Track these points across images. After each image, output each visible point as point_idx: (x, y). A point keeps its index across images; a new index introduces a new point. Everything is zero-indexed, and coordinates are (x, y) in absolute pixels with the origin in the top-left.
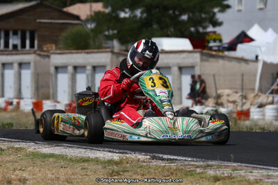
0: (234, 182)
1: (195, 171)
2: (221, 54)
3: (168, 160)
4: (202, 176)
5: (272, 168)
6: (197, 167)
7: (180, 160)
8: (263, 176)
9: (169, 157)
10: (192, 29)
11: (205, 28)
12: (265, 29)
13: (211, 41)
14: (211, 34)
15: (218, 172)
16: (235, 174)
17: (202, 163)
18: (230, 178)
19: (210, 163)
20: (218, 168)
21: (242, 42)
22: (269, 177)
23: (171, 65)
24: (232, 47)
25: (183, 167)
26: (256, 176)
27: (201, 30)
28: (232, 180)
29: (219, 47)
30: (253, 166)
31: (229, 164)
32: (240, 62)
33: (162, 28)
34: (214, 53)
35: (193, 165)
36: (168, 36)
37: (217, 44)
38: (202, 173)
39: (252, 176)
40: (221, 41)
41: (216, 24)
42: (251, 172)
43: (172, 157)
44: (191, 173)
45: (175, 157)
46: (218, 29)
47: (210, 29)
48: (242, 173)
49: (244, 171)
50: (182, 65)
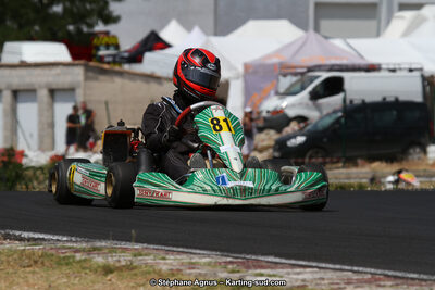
0: (136, 275)
1: (74, 257)
2: (117, 68)
3: (29, 240)
4: (85, 265)
5: (198, 251)
6: (77, 251)
7: (49, 240)
8: (182, 264)
9: (32, 235)
10: (71, 28)
11: (91, 26)
12: (189, 28)
13: (102, 48)
14: (102, 36)
15: (110, 259)
16: (137, 261)
17: (84, 245)
18: (130, 267)
19: (98, 244)
20: (110, 252)
21: (151, 49)
22: (192, 266)
23: (36, 87)
24: (136, 57)
25: (53, 252)
26: (171, 264)
27: (85, 29)
28: (133, 272)
29: (114, 56)
30: (167, 248)
31: (128, 245)
32: (147, 82)
33: (21, 27)
34: (106, 66)
35: (70, 248)
36: (31, 38)
37: (112, 51)
38: (85, 260)
39: (166, 264)
40: (117, 47)
41: (110, 19)
42: (164, 259)
43: (36, 236)
44: (66, 262)
45: (41, 236)
46: (112, 28)
47: (100, 27)
48: (149, 260)
49: (152, 257)
50: (54, 87)
